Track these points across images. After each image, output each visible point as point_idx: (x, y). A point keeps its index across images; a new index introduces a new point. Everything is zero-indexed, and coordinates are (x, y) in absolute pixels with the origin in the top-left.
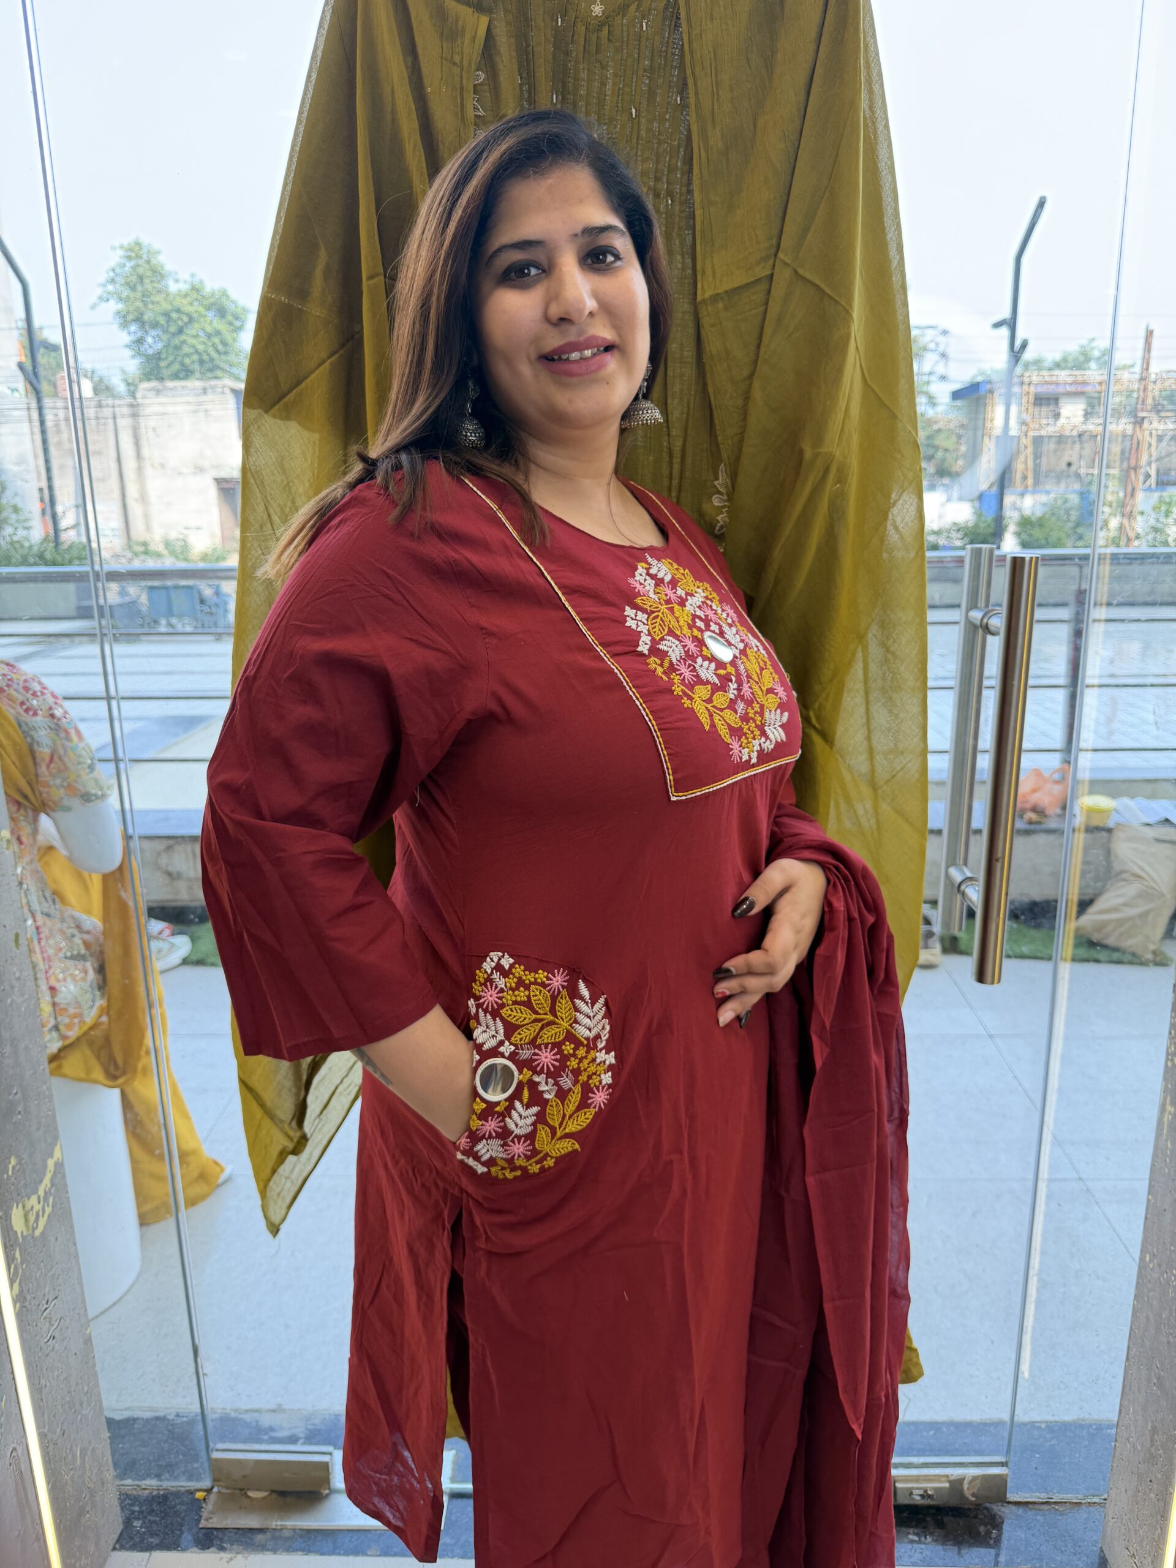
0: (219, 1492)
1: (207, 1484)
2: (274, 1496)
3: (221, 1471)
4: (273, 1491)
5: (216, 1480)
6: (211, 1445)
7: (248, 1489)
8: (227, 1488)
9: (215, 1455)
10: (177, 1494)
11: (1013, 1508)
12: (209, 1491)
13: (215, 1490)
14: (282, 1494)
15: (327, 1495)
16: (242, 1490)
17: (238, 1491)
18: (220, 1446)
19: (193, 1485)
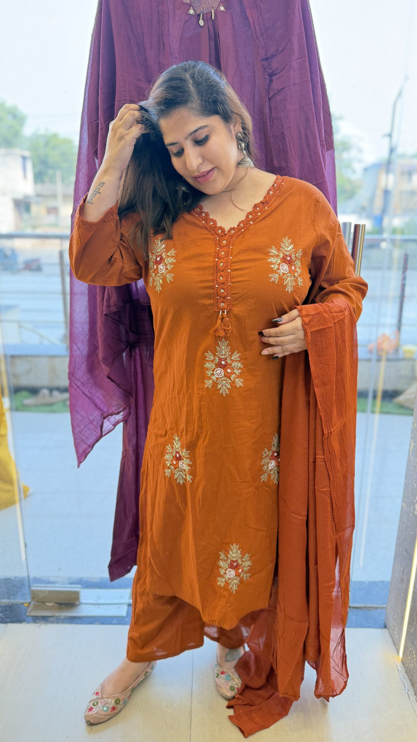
0: (34, 604)
1: (29, 601)
2: (57, 605)
3: (34, 595)
4: (56, 603)
5: (33, 598)
6: (31, 585)
7: (46, 602)
8: (37, 602)
9: (33, 588)
10: (17, 605)
11: (352, 609)
12: (30, 603)
13: (32, 603)
14: (60, 604)
15: (78, 605)
16: (43, 602)
17: (41, 604)
18: (34, 585)
19: (22, 601)
